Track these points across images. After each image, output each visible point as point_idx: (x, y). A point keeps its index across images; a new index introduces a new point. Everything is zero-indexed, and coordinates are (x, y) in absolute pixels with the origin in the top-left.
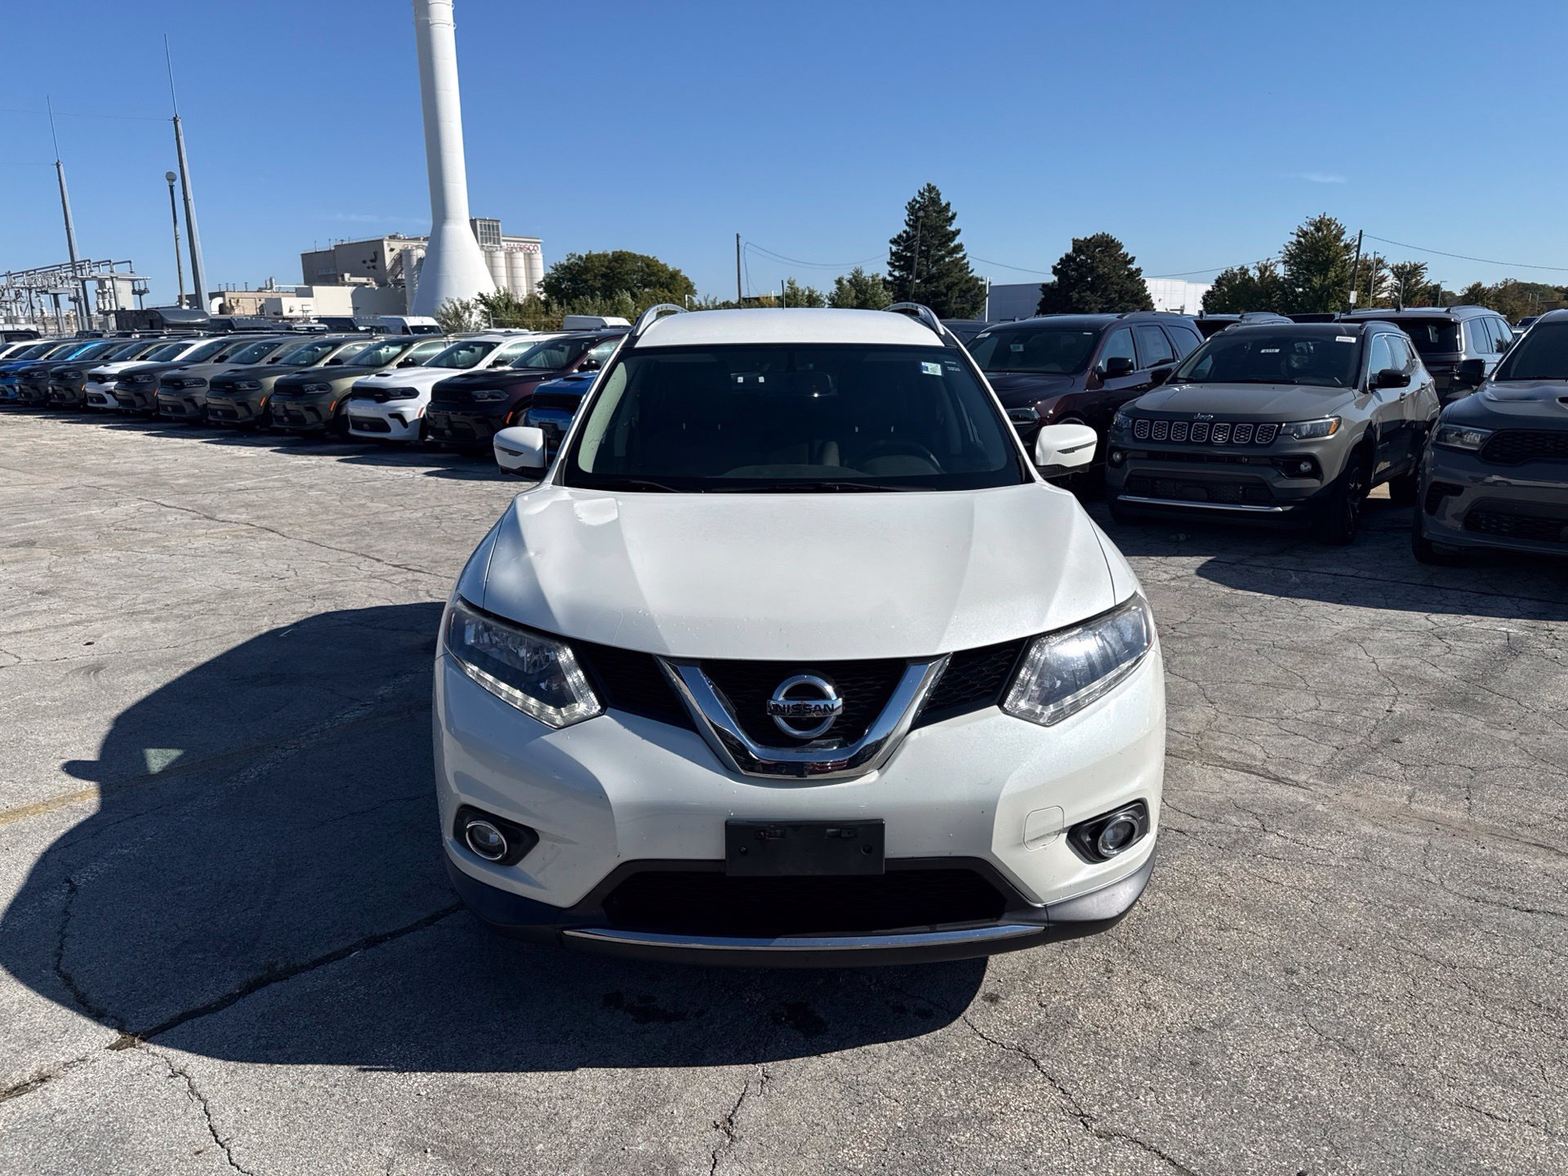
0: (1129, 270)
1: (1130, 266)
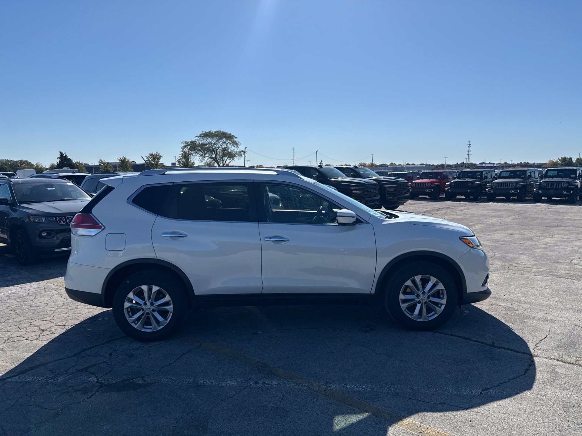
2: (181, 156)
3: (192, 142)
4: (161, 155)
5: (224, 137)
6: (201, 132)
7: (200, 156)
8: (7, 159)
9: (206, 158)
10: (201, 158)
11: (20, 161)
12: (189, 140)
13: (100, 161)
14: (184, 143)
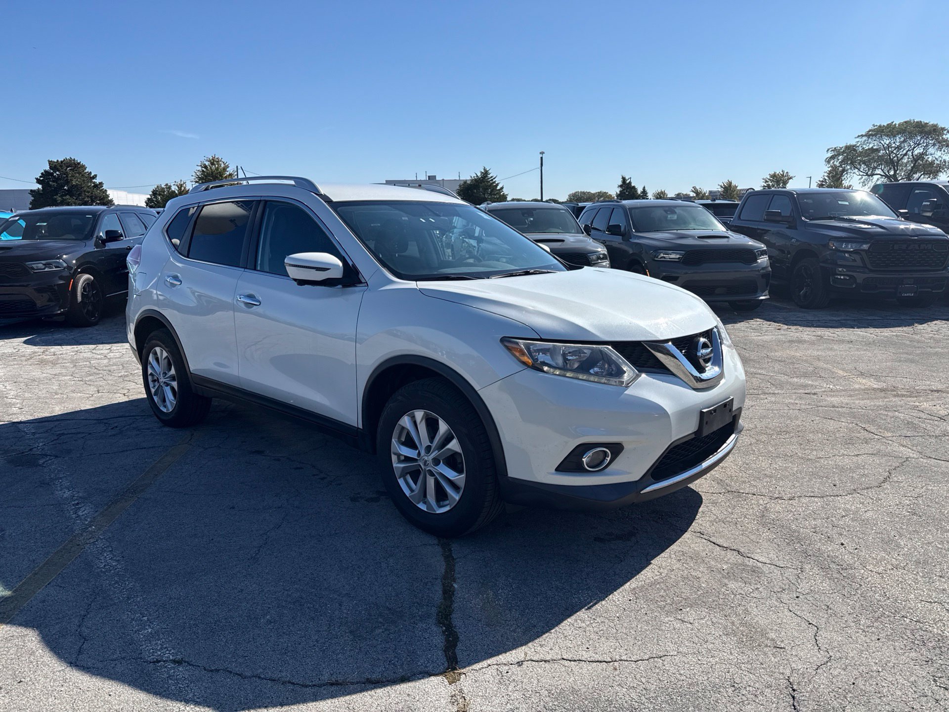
0: (94, 183)
1: (94, 180)
2: (826, 174)
3: (847, 147)
4: (791, 175)
5: (921, 133)
6: (871, 127)
7: (862, 174)
8: (583, 191)
9: (876, 177)
10: (864, 177)
11: (598, 192)
12: (841, 144)
13: (693, 189)
14: (831, 151)
